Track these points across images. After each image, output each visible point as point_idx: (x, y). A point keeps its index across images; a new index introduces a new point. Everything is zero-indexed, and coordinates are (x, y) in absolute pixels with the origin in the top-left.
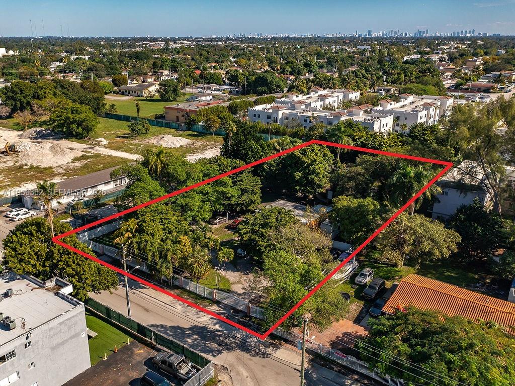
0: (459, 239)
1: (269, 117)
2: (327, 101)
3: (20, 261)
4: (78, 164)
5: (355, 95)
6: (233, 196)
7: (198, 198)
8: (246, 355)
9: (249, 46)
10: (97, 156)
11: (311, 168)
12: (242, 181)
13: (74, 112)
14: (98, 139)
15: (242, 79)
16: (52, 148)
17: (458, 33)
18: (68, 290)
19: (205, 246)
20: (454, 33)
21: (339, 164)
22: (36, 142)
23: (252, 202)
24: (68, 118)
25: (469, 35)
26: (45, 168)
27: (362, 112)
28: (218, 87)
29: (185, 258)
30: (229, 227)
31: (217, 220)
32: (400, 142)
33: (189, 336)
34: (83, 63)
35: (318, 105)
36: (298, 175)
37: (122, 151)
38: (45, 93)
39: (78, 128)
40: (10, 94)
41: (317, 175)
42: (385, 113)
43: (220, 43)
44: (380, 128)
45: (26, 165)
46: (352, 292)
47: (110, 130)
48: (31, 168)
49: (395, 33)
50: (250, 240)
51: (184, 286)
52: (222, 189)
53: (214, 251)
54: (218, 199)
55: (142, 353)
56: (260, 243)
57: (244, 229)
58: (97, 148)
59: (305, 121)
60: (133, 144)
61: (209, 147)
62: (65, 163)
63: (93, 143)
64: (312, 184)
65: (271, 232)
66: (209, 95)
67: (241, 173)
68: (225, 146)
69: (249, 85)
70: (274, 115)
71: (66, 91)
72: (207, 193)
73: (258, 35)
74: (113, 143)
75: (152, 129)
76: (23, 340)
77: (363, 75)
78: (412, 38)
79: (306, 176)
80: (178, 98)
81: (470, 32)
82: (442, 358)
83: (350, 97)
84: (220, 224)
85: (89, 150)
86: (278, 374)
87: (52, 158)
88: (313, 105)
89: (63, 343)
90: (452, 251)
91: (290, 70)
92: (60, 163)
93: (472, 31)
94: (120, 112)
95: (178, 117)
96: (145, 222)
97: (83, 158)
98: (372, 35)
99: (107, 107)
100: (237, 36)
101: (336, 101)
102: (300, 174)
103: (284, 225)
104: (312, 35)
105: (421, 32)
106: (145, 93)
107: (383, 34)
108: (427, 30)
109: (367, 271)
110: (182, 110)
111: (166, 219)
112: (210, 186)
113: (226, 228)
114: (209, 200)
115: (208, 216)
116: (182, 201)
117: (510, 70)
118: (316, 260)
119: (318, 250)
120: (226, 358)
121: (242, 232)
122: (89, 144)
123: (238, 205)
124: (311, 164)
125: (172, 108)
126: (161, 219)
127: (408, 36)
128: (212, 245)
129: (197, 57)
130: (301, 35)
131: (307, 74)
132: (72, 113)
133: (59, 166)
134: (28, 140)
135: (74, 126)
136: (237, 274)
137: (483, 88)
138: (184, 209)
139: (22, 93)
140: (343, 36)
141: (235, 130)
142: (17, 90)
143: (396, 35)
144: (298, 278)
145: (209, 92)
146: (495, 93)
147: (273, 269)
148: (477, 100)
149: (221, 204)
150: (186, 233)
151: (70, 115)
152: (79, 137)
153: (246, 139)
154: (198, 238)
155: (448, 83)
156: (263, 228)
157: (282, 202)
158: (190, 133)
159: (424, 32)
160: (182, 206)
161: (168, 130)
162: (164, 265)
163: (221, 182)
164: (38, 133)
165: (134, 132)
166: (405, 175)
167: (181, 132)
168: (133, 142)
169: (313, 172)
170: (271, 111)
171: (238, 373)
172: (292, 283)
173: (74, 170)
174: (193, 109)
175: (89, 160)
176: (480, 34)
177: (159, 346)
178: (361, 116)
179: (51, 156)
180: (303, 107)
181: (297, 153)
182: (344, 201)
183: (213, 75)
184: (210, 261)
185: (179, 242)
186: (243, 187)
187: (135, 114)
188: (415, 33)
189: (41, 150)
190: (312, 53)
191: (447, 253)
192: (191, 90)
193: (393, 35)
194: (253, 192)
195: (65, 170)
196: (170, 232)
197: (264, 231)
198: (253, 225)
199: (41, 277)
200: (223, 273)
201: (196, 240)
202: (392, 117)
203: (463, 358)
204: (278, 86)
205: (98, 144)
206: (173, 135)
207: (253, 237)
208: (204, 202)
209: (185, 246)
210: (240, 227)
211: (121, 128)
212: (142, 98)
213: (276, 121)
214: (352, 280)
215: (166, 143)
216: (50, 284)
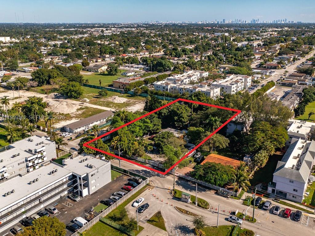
0: (229, 142)
1: (164, 88)
2: (191, 79)
3: (88, 150)
4: (80, 112)
5: (206, 74)
6: (151, 127)
7: (138, 128)
8: (159, 178)
9: (151, 32)
10: (87, 108)
11: (181, 115)
12: (154, 121)
13: (73, 86)
14: (84, 99)
15: (149, 62)
16: (67, 105)
17: (277, 21)
18: (104, 158)
19: (143, 145)
20: (275, 21)
21: (192, 113)
22: (55, 101)
23: (158, 129)
24: (70, 89)
25: (283, 22)
26: (66, 114)
27: (206, 86)
28: (137, 66)
29: (136, 150)
30: (149, 139)
31: (145, 136)
32: (219, 102)
33: (141, 172)
34: (61, 50)
35: (187, 81)
36: (176, 118)
37: (97, 105)
38: (53, 74)
39: (75, 93)
40: (37, 75)
41: (183, 118)
42: (217, 86)
43: (134, 29)
44: (213, 94)
45: (57, 113)
46: (193, 160)
47: (88, 94)
48: (60, 114)
49: (239, 21)
50: (158, 143)
51: (136, 159)
52: (147, 124)
53: (146, 147)
54: (145, 128)
55: (126, 178)
56: (162, 144)
57: (156, 139)
58: (85, 103)
59: (181, 90)
60: (101, 101)
61: (137, 102)
62: (74, 111)
63: (83, 101)
64: (181, 121)
65: (165, 140)
66: (133, 71)
67: (154, 118)
68: (146, 105)
69: (153, 66)
70: (166, 87)
71: (62, 72)
72: (141, 126)
73: (156, 22)
74: (92, 101)
75: (109, 92)
76: (97, 171)
77: (213, 58)
78: (249, 24)
79: (179, 118)
80: (117, 74)
81: (284, 21)
82: (211, 173)
83: (203, 75)
84: (146, 138)
85: (82, 105)
86: (168, 182)
87: (68, 109)
88: (185, 81)
89: (105, 173)
90: (227, 146)
91: (175, 54)
92: (72, 111)
93: (285, 20)
94: (90, 83)
95: (119, 86)
96: (122, 137)
97: (81, 109)
98: (225, 22)
99: (85, 81)
100: (144, 22)
101: (196, 78)
102: (177, 118)
103: (170, 138)
104: (189, 22)
105: (254, 20)
106: (100, 71)
107: (232, 22)
108: (258, 19)
109: (199, 153)
110: (122, 83)
111: (128, 136)
112: (142, 123)
113: (148, 139)
114: (142, 129)
115: (142, 135)
116: (132, 129)
117: (292, 54)
118: (179, 148)
119: (180, 145)
120: (152, 178)
121: (155, 140)
122: (81, 102)
123: (153, 130)
124: (181, 114)
125: (117, 82)
126: (126, 136)
127: (247, 23)
128: (145, 145)
129: (123, 44)
130: (183, 22)
131: (184, 56)
132: (72, 87)
133: (72, 113)
134: (51, 99)
135: (73, 93)
136: (153, 155)
137: (273, 67)
138: (133, 132)
139: (43, 75)
140: (208, 23)
141: (150, 99)
142: (40, 73)
143: (240, 22)
144: (174, 153)
145: (132, 69)
146: (279, 69)
147: (166, 151)
148: (268, 74)
149: (147, 130)
150: (135, 141)
151: (72, 88)
152: (76, 98)
153: (155, 103)
154: (140, 142)
155: (258, 62)
156: (163, 139)
157: (169, 129)
158: (127, 95)
159: (256, 20)
160: (132, 131)
161: (116, 93)
162: (129, 152)
163: (146, 122)
164: (55, 95)
165: (101, 95)
166: (211, 120)
167: (122, 94)
168: (101, 100)
169: (182, 117)
170: (164, 85)
171: (156, 182)
172: (172, 155)
173: (79, 115)
174: (127, 82)
175: (84, 110)
176: (289, 22)
177: (131, 176)
178: (206, 87)
179: (67, 108)
180: (180, 82)
181: (176, 109)
182: (192, 129)
183: (134, 59)
184: (145, 150)
185: (134, 144)
186: (154, 123)
187: (99, 85)
188: (251, 21)
189: (62, 105)
190: (188, 41)
191: (225, 147)
192: (123, 68)
193: (238, 22)
194: (158, 125)
195: (75, 115)
196: (130, 141)
197: (163, 140)
198: (159, 138)
199: (95, 154)
200: (149, 155)
201: (139, 143)
202: (220, 88)
203: (216, 172)
204: (168, 67)
205: (85, 101)
206: (119, 97)
207: (159, 142)
208: (140, 129)
209: (136, 145)
210: (155, 138)
211: (92, 92)
212: (98, 73)
213: (167, 90)
214: (193, 156)
215: (117, 101)
216: (98, 156)
